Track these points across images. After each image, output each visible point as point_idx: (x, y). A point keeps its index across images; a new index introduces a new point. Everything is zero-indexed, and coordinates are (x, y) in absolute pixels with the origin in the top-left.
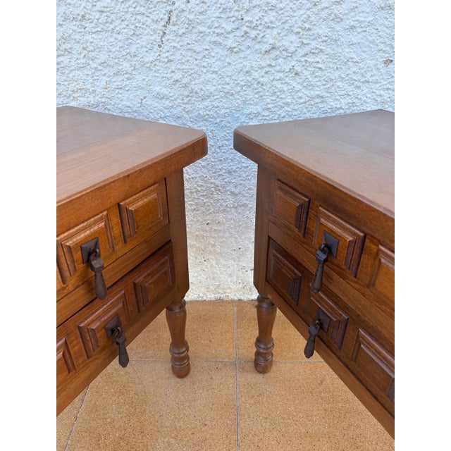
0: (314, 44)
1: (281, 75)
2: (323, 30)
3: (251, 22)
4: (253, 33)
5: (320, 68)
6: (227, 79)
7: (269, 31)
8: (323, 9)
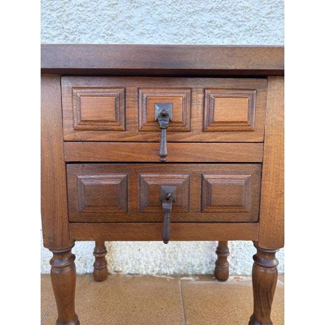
3: (69, 29)
7: (82, 36)
8: (120, 22)
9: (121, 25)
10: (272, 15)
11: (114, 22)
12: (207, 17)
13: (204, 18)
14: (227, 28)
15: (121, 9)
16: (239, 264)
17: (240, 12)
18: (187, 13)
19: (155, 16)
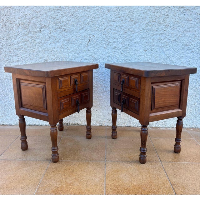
1: (118, 54)
3: (110, 41)
5: (128, 52)
6: (104, 55)
7: (114, 43)
9: (128, 40)
10: (182, 35)
11: (125, 39)
13: (157, 37)
14: (165, 40)
15: (128, 34)
16: (167, 124)
17: (170, 35)
18: (151, 35)
19: (140, 36)
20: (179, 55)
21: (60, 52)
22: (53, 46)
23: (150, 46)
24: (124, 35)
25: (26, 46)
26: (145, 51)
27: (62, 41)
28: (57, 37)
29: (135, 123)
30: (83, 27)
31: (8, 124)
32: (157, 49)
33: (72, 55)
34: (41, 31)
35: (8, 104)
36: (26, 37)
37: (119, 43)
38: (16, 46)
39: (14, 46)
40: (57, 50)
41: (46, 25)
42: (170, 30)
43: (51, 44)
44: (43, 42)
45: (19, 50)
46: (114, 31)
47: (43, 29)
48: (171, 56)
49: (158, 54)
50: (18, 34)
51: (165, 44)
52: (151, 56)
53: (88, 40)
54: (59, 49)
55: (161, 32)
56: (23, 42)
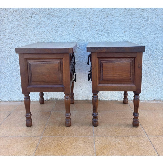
0: (107, 29)
1: (100, 35)
2: (109, 26)
3: (93, 25)
4: (93, 27)
5: (109, 34)
6: (88, 37)
7: (97, 26)
8: (108, 22)
9: (109, 23)
10: (156, 18)
11: (106, 22)
12: (135, 20)
14: (142, 23)
15: (109, 18)
16: (146, 97)
17: (146, 18)
18: (129, 19)
19: (119, 20)
20: (154, 35)
21: (49, 35)
22: (43, 30)
23: (129, 28)
24: (105, 19)
25: (19, 30)
26: (125, 32)
27: (51, 25)
28: (47, 22)
29: (117, 97)
30: (69, 13)
31: (3, 100)
32: (135, 31)
33: (60, 37)
34: (32, 17)
35: (3, 82)
36: (19, 22)
37: (102, 26)
38: (10, 30)
39: (9, 31)
40: (46, 33)
41: (36, 11)
42: (146, 14)
43: (42, 28)
44: (34, 26)
45: (13, 34)
46: (97, 16)
47: (34, 15)
48: (147, 37)
49: (136, 35)
50: (12, 20)
51: (142, 26)
52: (130, 37)
53: (74, 24)
54: (48, 33)
55: (138, 16)
56: (16, 27)
